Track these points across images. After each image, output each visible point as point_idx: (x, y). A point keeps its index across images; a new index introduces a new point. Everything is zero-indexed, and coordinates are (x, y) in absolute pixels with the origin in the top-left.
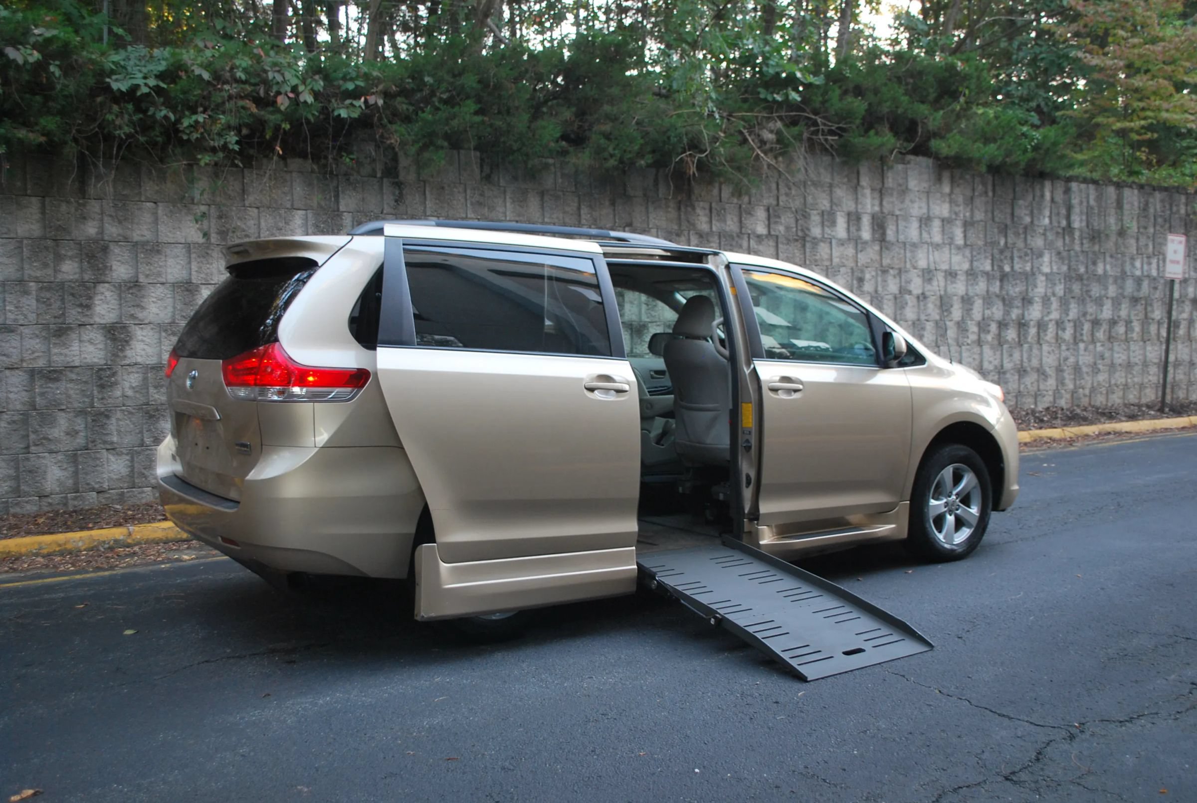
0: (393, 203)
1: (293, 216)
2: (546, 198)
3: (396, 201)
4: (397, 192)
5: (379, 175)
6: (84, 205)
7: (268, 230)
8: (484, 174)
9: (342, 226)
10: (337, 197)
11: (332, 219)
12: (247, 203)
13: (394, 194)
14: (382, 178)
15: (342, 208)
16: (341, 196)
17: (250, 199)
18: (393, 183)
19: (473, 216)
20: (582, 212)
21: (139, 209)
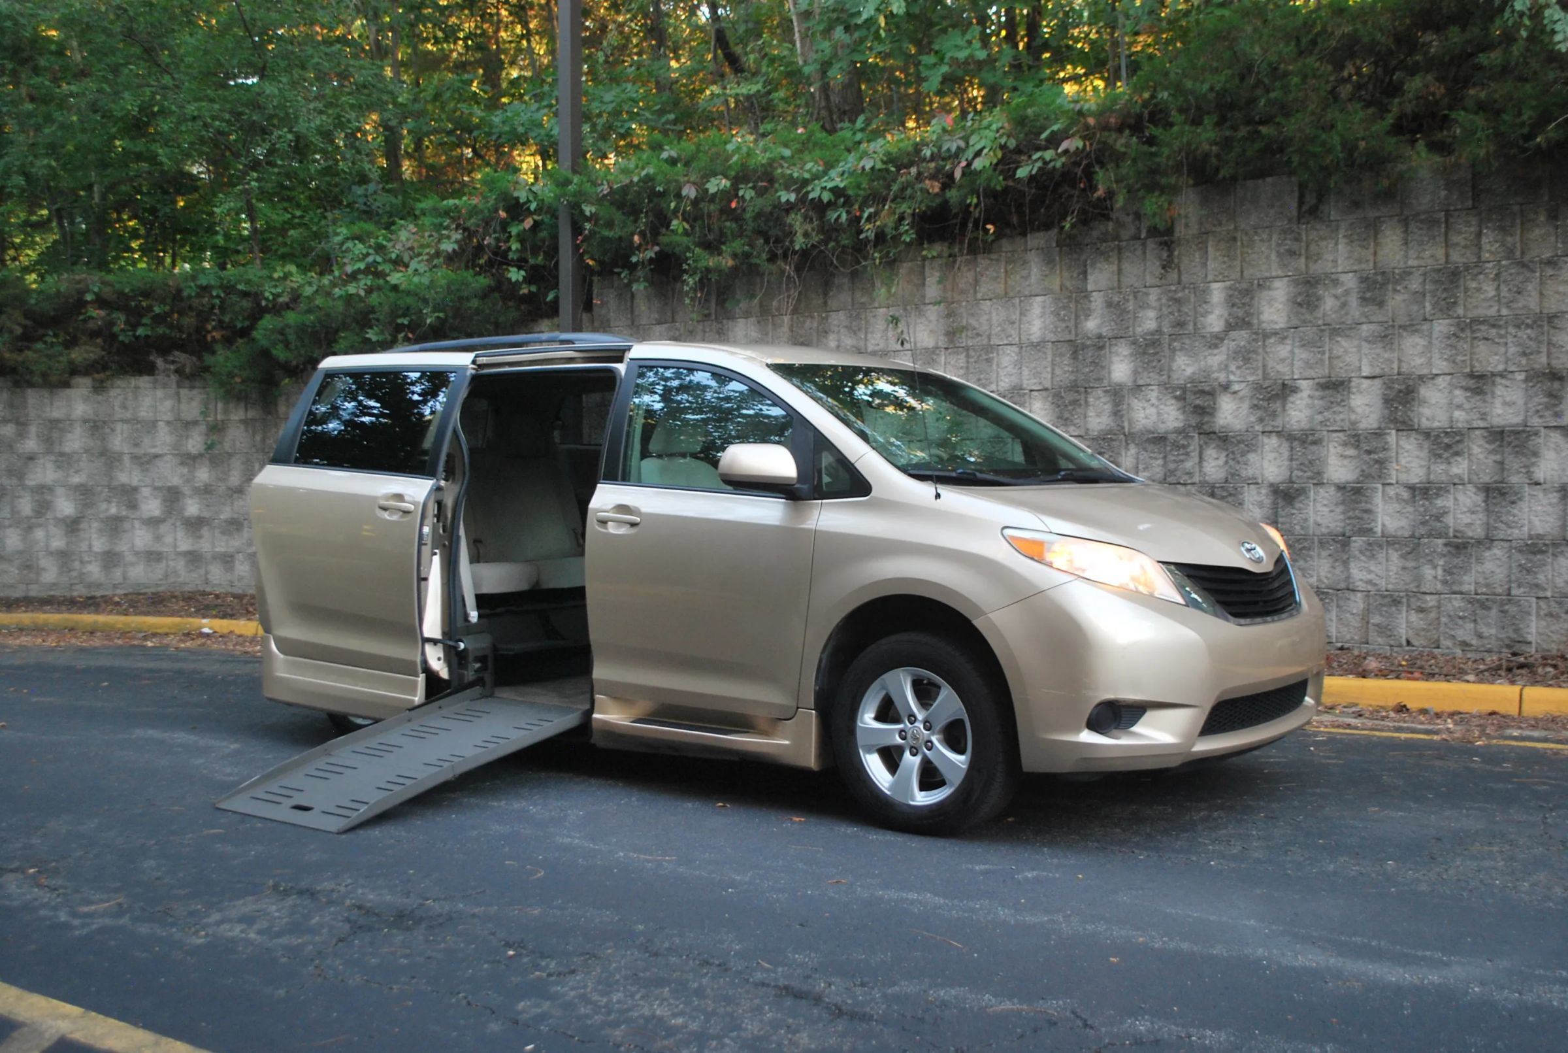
0: (1158, 271)
1: (1031, 304)
2: (1413, 227)
3: (1164, 267)
4: (1165, 255)
5: (1143, 236)
6: (826, 318)
7: (1000, 325)
8: (1305, 208)
9: (1089, 309)
10: (1085, 273)
11: (1077, 301)
12: (979, 296)
13: (1160, 259)
14: (1146, 238)
15: (1090, 288)
16: (1089, 271)
17: (983, 289)
18: (1161, 244)
19: (1280, 273)
20: (1484, 240)
21: (874, 316)
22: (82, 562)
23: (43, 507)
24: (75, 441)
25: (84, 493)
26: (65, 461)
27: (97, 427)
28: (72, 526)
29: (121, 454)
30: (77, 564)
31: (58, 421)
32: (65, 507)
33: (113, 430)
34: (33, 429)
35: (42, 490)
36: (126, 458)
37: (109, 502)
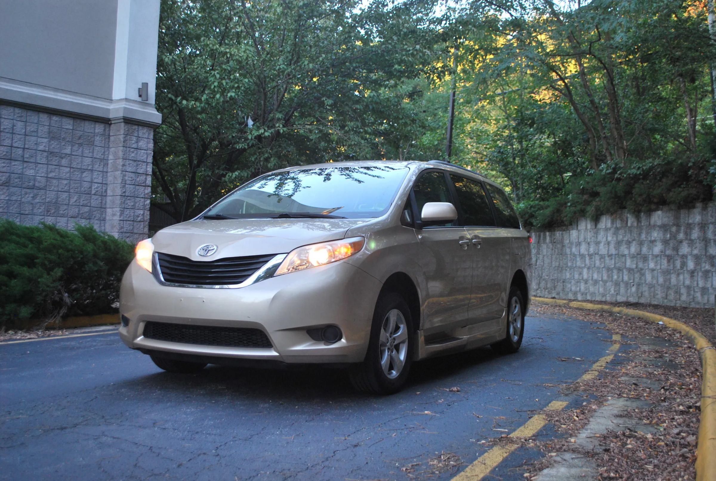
22: (694, 291)
23: (684, 264)
24: (695, 234)
25: (697, 258)
26: (691, 243)
27: (703, 226)
28: (692, 273)
29: (710, 240)
30: (692, 292)
31: (691, 224)
32: (691, 265)
33: (708, 228)
34: (682, 228)
35: (684, 257)
36: (712, 241)
37: (706, 263)
